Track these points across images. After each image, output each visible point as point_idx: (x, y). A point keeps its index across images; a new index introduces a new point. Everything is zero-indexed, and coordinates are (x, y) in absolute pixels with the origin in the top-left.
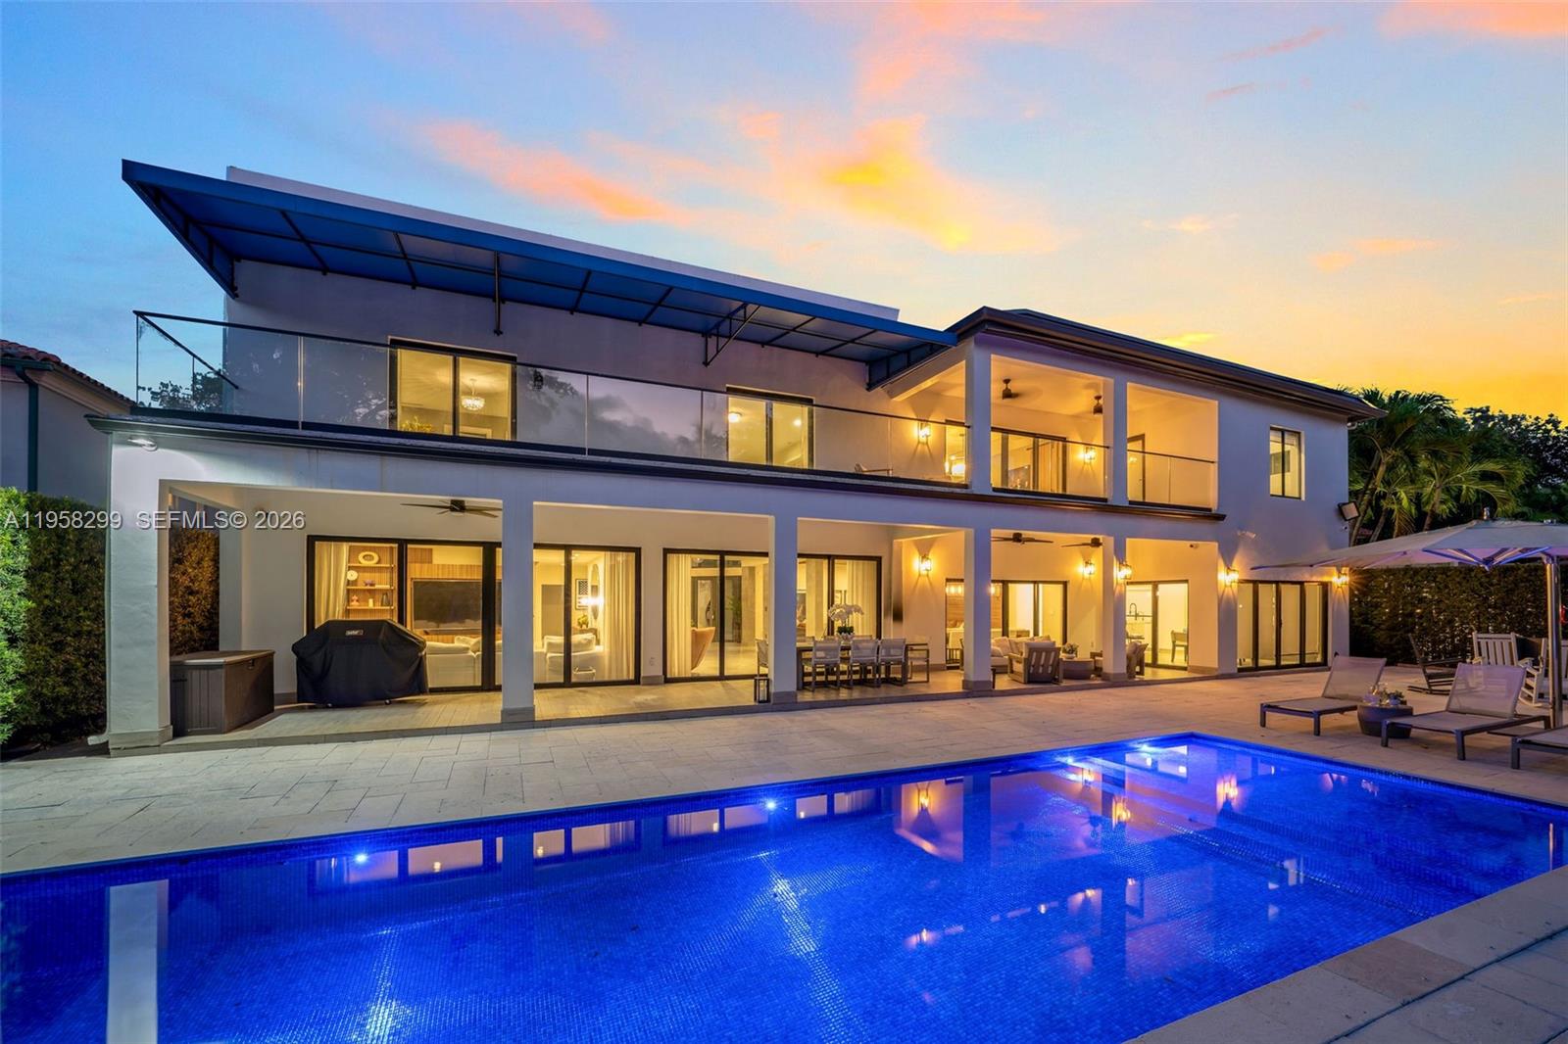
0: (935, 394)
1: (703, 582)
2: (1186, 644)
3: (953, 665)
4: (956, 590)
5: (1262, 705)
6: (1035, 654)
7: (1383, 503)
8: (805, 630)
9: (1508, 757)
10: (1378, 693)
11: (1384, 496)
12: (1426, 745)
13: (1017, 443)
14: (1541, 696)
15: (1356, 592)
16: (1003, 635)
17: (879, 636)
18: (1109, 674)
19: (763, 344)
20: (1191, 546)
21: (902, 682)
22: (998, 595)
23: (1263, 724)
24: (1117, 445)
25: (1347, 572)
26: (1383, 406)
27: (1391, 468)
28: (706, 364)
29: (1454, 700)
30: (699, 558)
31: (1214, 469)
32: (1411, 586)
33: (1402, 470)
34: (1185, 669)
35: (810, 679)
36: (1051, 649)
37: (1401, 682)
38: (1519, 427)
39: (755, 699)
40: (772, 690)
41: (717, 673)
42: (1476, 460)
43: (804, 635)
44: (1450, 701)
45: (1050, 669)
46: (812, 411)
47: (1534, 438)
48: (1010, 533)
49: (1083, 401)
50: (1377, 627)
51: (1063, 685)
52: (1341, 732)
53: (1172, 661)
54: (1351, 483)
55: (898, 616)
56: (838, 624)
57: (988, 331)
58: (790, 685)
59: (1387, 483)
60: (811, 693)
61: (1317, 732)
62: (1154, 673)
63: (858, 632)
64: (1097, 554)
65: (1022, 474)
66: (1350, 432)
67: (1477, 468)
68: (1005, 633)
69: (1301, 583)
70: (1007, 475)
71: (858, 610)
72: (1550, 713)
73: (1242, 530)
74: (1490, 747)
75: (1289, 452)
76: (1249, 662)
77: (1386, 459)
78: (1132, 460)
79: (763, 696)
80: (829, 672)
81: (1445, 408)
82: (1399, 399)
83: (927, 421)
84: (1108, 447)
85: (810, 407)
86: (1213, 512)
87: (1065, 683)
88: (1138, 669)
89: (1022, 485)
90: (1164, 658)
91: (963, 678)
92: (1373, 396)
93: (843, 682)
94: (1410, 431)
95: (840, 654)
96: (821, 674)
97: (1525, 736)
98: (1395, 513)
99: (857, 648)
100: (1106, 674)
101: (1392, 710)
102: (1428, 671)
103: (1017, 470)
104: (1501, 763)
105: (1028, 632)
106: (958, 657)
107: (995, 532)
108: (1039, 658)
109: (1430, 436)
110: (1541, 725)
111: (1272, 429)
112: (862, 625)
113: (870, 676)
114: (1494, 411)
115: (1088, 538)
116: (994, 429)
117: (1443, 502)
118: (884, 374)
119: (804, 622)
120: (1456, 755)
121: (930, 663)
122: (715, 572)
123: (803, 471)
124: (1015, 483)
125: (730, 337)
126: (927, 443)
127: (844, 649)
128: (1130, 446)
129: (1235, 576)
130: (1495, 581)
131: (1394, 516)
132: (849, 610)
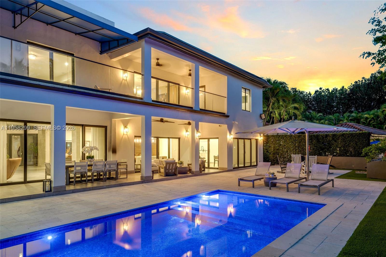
0: (129, 61)
1: (16, 137)
2: (218, 160)
3: (137, 171)
4: (138, 141)
5: (239, 179)
6: (168, 165)
7: (272, 115)
8: (71, 158)
9: (297, 190)
10: (268, 173)
11: (272, 112)
12: (280, 188)
13: (162, 84)
14: (306, 172)
15: (265, 142)
16: (157, 159)
17: (106, 159)
18: (194, 171)
19: (48, 24)
20: (219, 126)
21: (116, 179)
22: (155, 143)
23: (239, 185)
24: (196, 88)
25: (262, 136)
26: (272, 84)
27: (273, 104)
28: (15, 27)
29: (286, 174)
30: (13, 124)
31: (226, 99)
32: (278, 141)
33: (276, 105)
34: (218, 169)
35: (73, 180)
36: (174, 163)
37: (275, 170)
38: (303, 95)
39: (44, 191)
40: (53, 185)
41: (22, 180)
42: (293, 103)
43: (71, 160)
44: (285, 175)
45: (174, 170)
46: (74, 59)
47: (306, 98)
48: (159, 118)
49: (185, 71)
50: (270, 153)
51: (178, 176)
52: (260, 186)
53: (214, 166)
54: (263, 108)
55: (114, 151)
56: (87, 155)
57: (150, 38)
58: (63, 182)
59: (273, 109)
60: (73, 186)
61: (253, 187)
62: (208, 171)
63: (96, 158)
64: (190, 128)
65: (164, 96)
66: (263, 91)
67: (293, 105)
68: (158, 157)
69: (250, 139)
70: (158, 96)
71: (96, 149)
72: (307, 176)
73: (234, 121)
74: (294, 187)
75: (247, 96)
76: (236, 166)
77: (272, 101)
78: (201, 94)
79: (48, 188)
80: (82, 176)
81: (286, 86)
82: (275, 82)
83: (127, 71)
84: (193, 89)
85: (73, 57)
86: (226, 114)
87: (179, 175)
88: (203, 169)
89: (164, 100)
90: (212, 165)
91: (141, 176)
92: (269, 81)
93: (89, 180)
94: (278, 93)
95: (88, 168)
96: (78, 177)
97: (301, 183)
98: (275, 118)
99: (96, 165)
100: (193, 171)
101: (272, 178)
102: (282, 166)
103: (162, 95)
104: (296, 192)
105: (166, 157)
106: (140, 168)
107: (153, 118)
108: (169, 166)
109: (283, 95)
110: (304, 180)
111: (242, 88)
112: (98, 155)
113: (102, 177)
114: (297, 89)
115: (187, 121)
116: (153, 77)
117: (286, 115)
118: (107, 48)
119: (71, 155)
120: (286, 190)
121: (128, 170)
122: (22, 132)
123: (68, 86)
124: (162, 99)
125: (28, 17)
126: (126, 80)
127: (89, 166)
128: (200, 89)
129: (232, 136)
130: (297, 139)
131: (274, 119)
132: (92, 149)
